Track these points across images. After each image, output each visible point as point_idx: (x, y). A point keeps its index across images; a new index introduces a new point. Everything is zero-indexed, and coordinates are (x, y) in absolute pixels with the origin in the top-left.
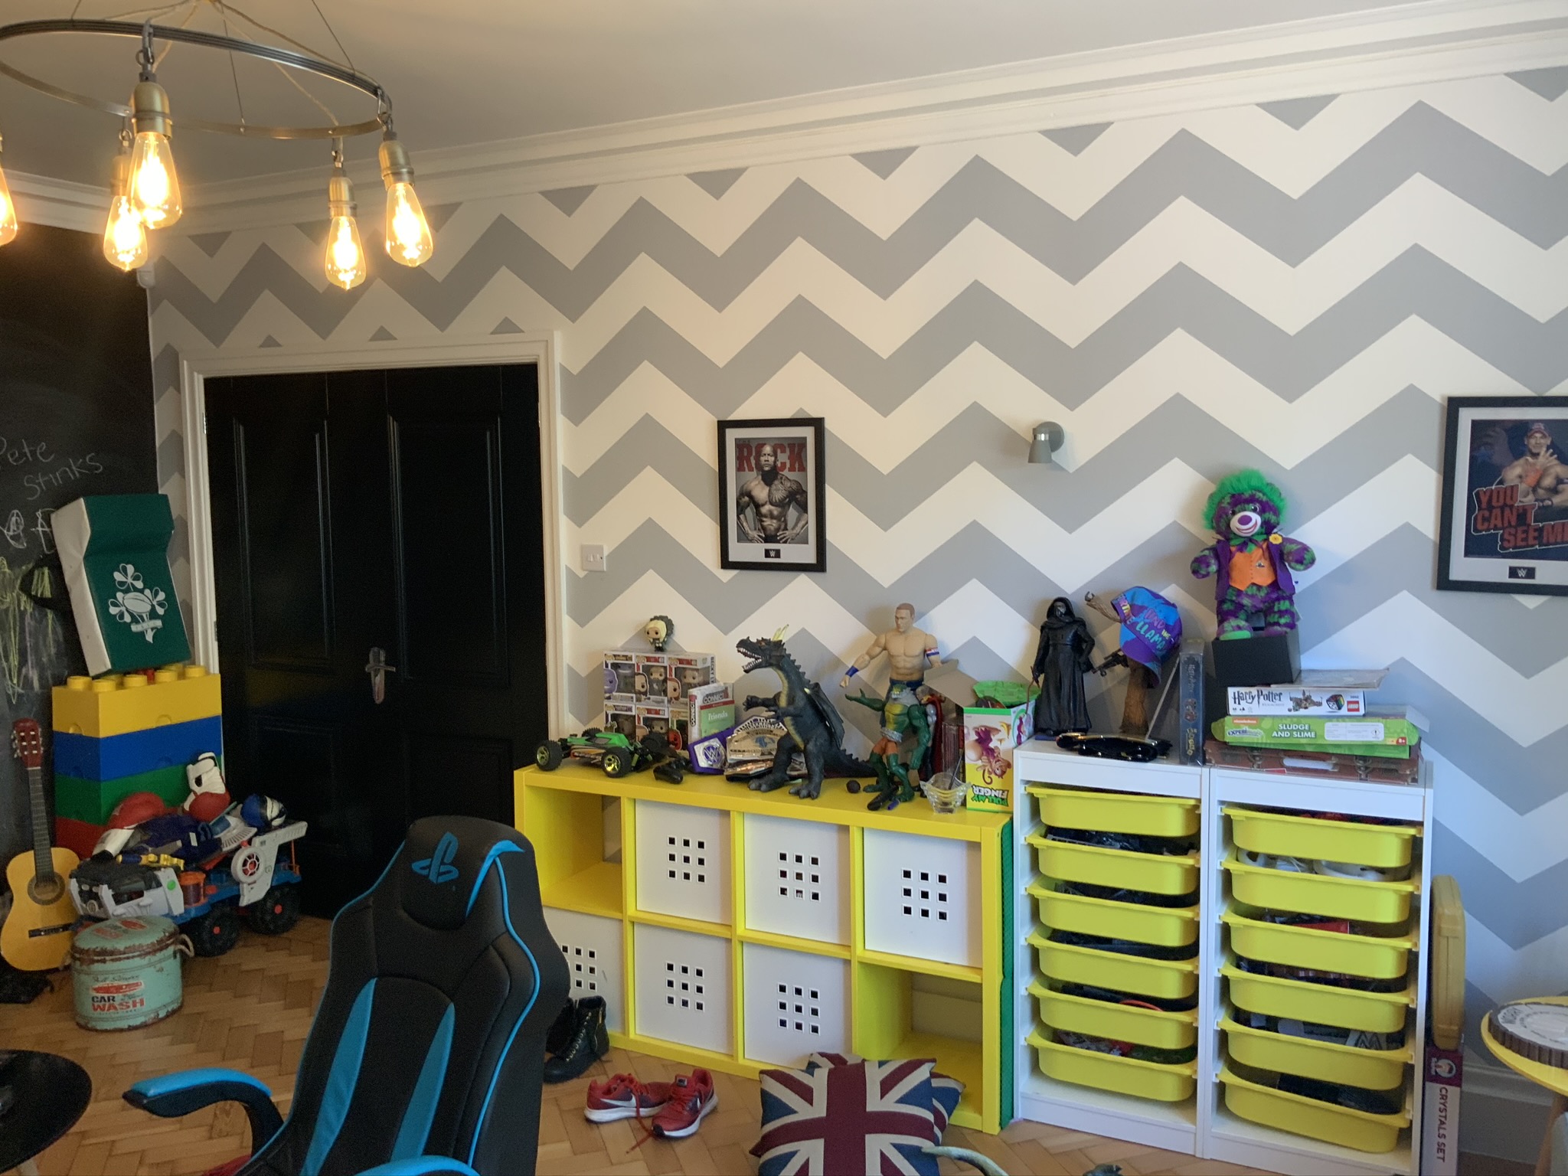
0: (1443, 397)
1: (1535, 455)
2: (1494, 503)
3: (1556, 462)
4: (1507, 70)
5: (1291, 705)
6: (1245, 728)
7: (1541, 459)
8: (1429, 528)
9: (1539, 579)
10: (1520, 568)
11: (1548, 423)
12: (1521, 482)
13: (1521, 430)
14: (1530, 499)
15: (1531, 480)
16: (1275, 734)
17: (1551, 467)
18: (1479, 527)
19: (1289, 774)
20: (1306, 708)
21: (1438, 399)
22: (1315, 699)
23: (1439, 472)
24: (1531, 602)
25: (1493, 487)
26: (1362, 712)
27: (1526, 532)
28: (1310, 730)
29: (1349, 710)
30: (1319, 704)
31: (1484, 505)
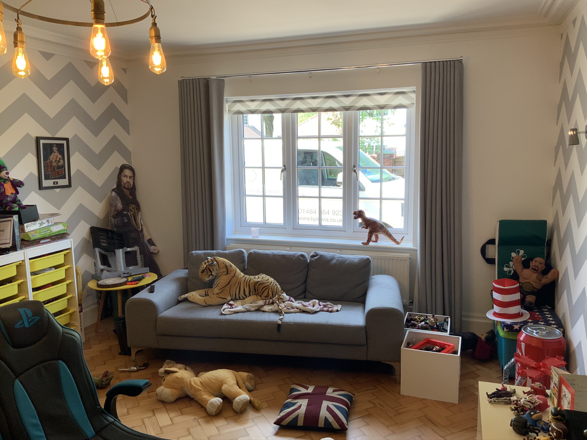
0: (35, 137)
1: (55, 152)
2: (49, 165)
3: (59, 154)
4: (39, 50)
5: (39, 225)
6: (34, 234)
7: (56, 153)
8: (36, 173)
9: (59, 184)
10: (55, 182)
11: (57, 144)
12: (53, 159)
13: (51, 145)
14: (55, 164)
15: (55, 158)
16: (41, 234)
17: (58, 155)
18: (47, 172)
19: (41, 245)
20: (42, 225)
21: (33, 137)
22: (44, 222)
23: (36, 157)
24: (57, 190)
25: (48, 161)
26: (53, 223)
27: (55, 172)
28: (48, 230)
29: (51, 223)
30: (45, 223)
31: (47, 166)
